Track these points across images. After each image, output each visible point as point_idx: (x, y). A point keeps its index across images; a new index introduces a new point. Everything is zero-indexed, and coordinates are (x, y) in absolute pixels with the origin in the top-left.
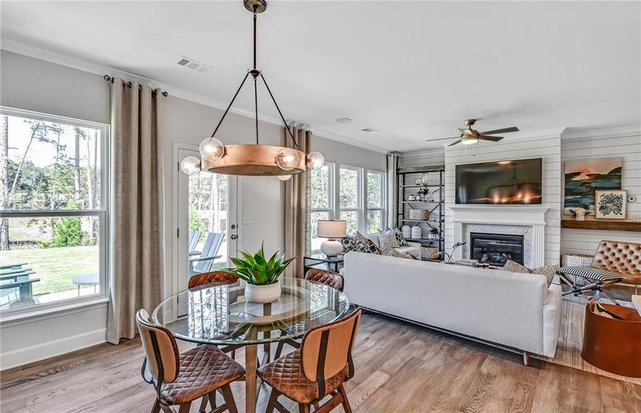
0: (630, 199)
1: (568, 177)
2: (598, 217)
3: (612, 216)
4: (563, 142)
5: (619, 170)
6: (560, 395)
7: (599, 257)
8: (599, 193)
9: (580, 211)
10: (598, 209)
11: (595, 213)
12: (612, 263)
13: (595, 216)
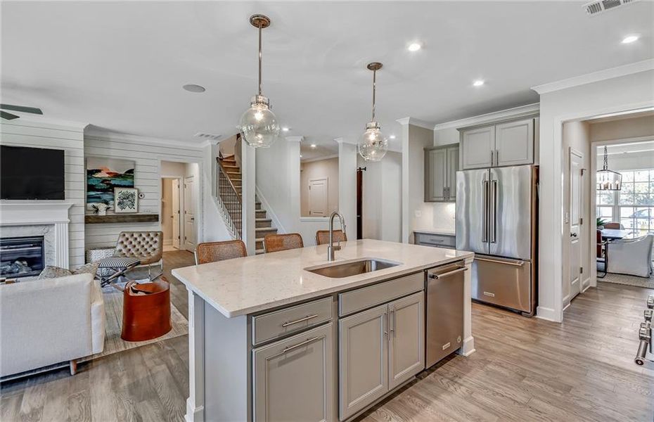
0: (140, 195)
1: (90, 173)
2: (116, 211)
3: (127, 210)
4: (86, 138)
5: (131, 171)
6: (114, 383)
7: (119, 247)
8: (117, 190)
9: (102, 207)
10: (116, 205)
11: (115, 208)
12: (130, 250)
13: (114, 210)
